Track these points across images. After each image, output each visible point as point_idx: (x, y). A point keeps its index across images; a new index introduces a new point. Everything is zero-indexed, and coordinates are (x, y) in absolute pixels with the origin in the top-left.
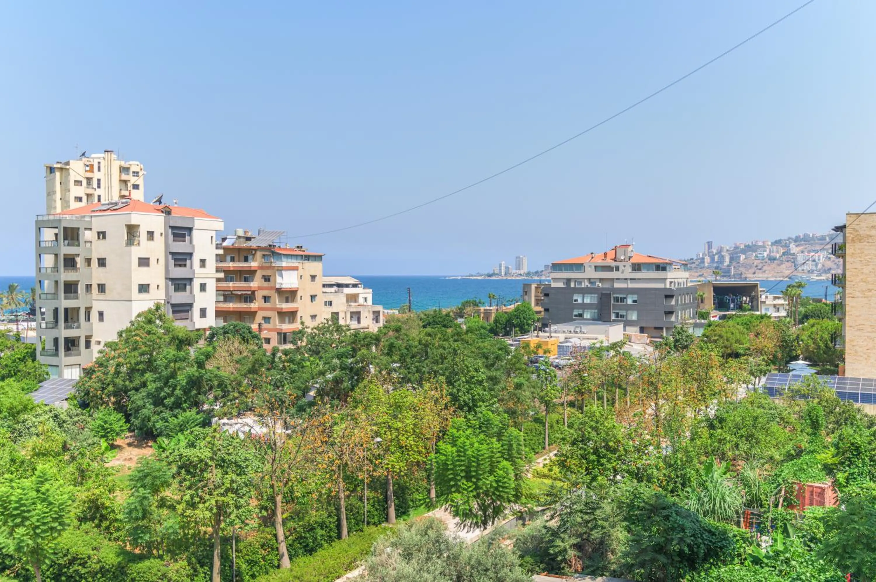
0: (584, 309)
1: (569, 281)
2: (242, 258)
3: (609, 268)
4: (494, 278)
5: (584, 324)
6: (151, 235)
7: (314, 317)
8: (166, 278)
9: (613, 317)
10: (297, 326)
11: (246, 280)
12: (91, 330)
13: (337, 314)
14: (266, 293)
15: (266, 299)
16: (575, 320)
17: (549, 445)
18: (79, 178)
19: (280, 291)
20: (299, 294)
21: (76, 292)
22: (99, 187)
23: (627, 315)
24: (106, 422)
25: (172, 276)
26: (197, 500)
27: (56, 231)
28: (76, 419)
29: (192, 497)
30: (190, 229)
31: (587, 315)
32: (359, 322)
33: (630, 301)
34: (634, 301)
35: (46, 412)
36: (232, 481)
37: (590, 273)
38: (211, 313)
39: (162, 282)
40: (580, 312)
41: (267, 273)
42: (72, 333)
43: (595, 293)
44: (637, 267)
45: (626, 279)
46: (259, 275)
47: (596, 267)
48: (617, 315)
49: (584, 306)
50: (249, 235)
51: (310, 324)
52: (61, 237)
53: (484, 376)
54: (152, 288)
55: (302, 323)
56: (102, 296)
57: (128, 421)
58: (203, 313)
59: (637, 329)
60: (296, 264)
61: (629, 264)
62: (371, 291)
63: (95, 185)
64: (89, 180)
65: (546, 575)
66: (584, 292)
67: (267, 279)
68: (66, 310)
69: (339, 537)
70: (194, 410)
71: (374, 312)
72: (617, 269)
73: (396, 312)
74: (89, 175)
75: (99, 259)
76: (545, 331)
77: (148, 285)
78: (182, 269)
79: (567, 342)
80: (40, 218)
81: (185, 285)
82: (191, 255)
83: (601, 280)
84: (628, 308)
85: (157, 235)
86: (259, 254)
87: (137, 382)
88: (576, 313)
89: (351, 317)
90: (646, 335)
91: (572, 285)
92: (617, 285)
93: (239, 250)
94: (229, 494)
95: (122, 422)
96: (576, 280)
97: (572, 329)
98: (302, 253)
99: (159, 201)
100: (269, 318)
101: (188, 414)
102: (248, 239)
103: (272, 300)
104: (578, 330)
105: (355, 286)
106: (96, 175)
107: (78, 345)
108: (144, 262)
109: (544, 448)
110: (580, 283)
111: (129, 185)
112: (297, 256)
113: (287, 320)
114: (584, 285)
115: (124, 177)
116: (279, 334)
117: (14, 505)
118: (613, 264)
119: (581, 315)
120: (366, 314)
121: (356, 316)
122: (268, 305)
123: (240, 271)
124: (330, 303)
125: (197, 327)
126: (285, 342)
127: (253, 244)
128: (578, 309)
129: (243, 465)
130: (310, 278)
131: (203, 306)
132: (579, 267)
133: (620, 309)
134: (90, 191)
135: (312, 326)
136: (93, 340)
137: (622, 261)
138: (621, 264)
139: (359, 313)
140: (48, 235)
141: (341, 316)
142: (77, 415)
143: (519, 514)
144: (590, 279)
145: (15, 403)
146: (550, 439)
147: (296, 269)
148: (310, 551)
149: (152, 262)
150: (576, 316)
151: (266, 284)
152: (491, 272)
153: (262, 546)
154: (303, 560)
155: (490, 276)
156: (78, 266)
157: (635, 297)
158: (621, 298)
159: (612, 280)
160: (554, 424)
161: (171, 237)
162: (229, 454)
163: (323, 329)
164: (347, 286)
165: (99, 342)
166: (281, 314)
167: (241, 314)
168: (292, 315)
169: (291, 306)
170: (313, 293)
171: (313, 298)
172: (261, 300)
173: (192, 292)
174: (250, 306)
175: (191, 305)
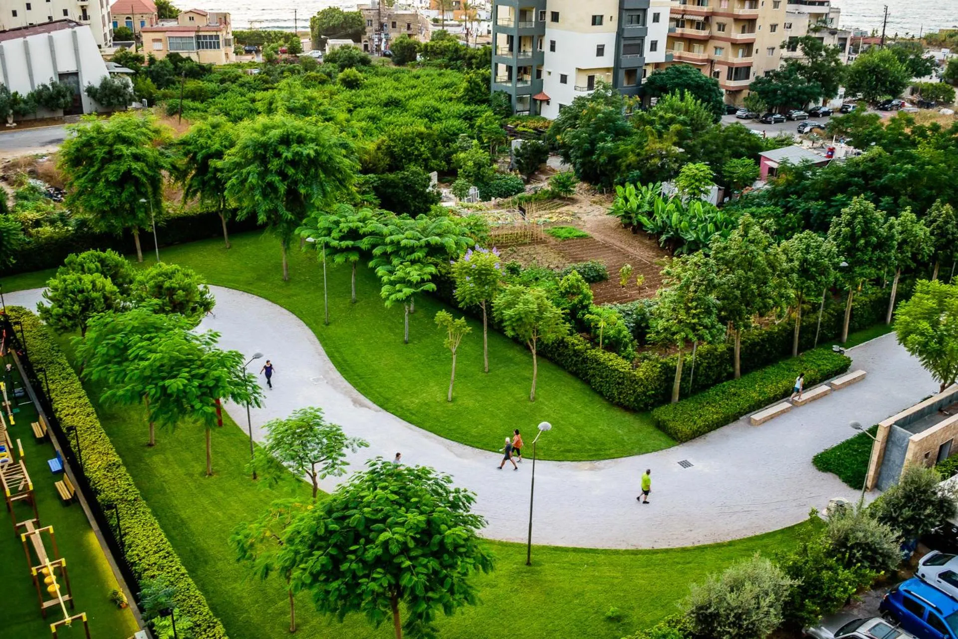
7: (772, 49)
8: (620, 8)
10: (752, 60)
11: (700, 3)
12: (543, 59)
14: (721, 20)
15: (721, 27)
19: (737, 19)
20: (758, 24)
38: (662, 45)
39: (615, 13)
54: (606, 20)
55: (758, 58)
56: (555, 25)
58: (654, 46)
68: (520, 38)
75: (553, 13)
77: (602, 17)
81: (639, 16)
100: (721, 48)
103: (727, 29)
107: (530, 74)
113: (741, 51)
116: (731, 68)
122: (722, 34)
125: (646, 61)
126: (736, 78)
130: (772, 4)
131: (654, 39)
136: (545, 70)
151: (722, 10)
165: (550, 73)
166: (735, 44)
167: (690, 42)
168: (748, 47)
169: (747, 37)
170: (774, 22)
171: (773, 27)
172: (715, 28)
173: (644, 24)
174: (703, 33)
175: (642, 39)
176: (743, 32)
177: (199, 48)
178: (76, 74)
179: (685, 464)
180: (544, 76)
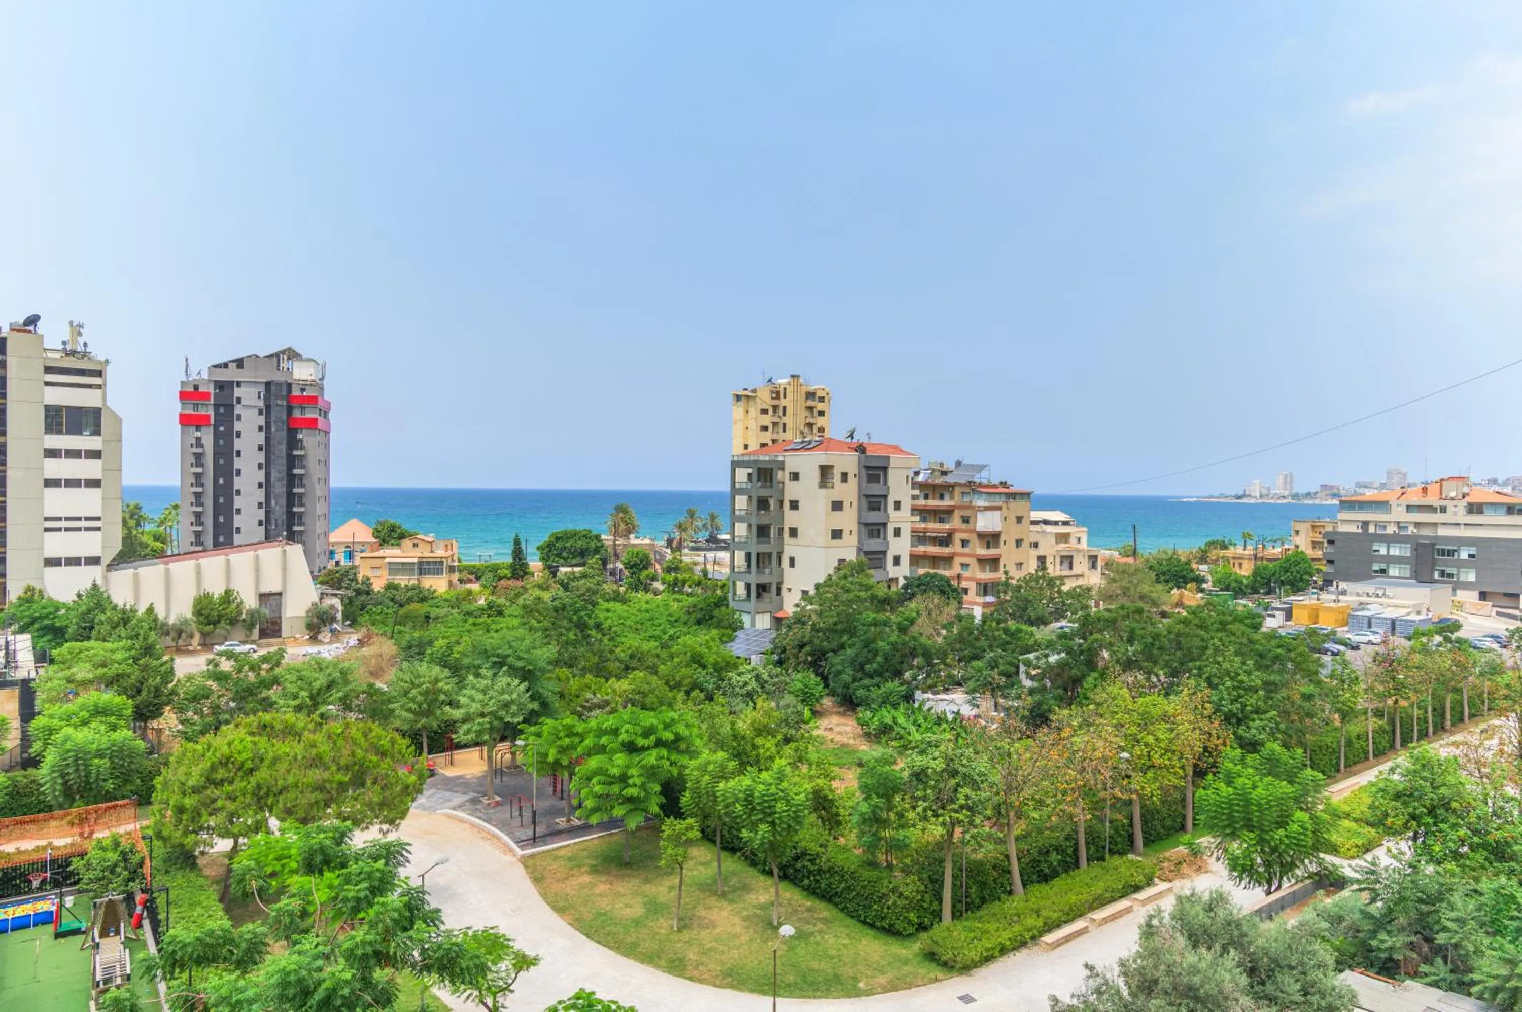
0: (1388, 564)
1: (1365, 524)
2: (938, 496)
3: (1430, 509)
4: (1245, 501)
5: (1390, 584)
6: (844, 477)
7: (1020, 565)
8: (859, 523)
9: (1436, 576)
10: (1000, 575)
11: (941, 521)
12: (782, 576)
13: (1044, 557)
14: (964, 536)
15: (964, 543)
16: (1375, 577)
17: (1346, 767)
18: (765, 406)
19: (981, 536)
20: (1003, 538)
21: (768, 536)
22: (785, 414)
23: (1458, 575)
24: (806, 686)
25: (863, 521)
26: (930, 813)
27: (750, 471)
28: (776, 680)
29: (925, 810)
30: (885, 469)
31: (1394, 571)
32: (1071, 568)
33: (1464, 555)
34: (1470, 556)
35: (749, 672)
36: (967, 797)
37: (1399, 514)
38: (905, 561)
39: (854, 527)
40: (1383, 566)
41: (967, 513)
42: (764, 579)
43: (1406, 543)
44: (1475, 508)
45: (1458, 524)
46: (957, 514)
47: (1408, 507)
48: (1442, 574)
49: (1390, 560)
50: (945, 469)
51: (1016, 575)
52: (755, 477)
53: (1259, 682)
54: (845, 534)
55: (1006, 573)
56: (793, 541)
57: (827, 686)
58: (897, 561)
59: (1476, 594)
60: (1000, 504)
61: (1464, 503)
62: (1085, 529)
63: (781, 414)
64: (775, 407)
65: (1361, 973)
66: (1389, 540)
67: (966, 520)
68: (758, 554)
69: (1077, 865)
70: (897, 682)
71: (1090, 557)
72: (1443, 510)
73: (1115, 554)
74: (776, 402)
75: (791, 502)
76: (1329, 592)
77: (841, 531)
78: (876, 513)
79: (1363, 609)
80: (735, 459)
81: (879, 531)
82: (885, 497)
83: (1417, 525)
84: (1461, 564)
85: (851, 477)
86: (957, 490)
87: (835, 644)
88: (1376, 567)
89: (1062, 563)
90: (1490, 604)
91: (1372, 529)
92: (1442, 532)
93: (934, 487)
94: (965, 812)
95: (821, 688)
96: (1376, 524)
97: (1371, 590)
98: (1006, 490)
99: (851, 436)
100: (968, 565)
101: (890, 685)
102: (944, 473)
103: (971, 545)
104: (1380, 592)
105: (1065, 523)
106: (783, 402)
107: (769, 591)
108: (837, 506)
109: (1338, 771)
110: (1385, 527)
111: (815, 411)
112: (1000, 494)
113: (988, 568)
114: (1391, 530)
115: (810, 403)
116: (978, 584)
117: (757, 801)
118: (1437, 503)
119: (1383, 571)
120: (1081, 559)
121: (1068, 560)
122: (966, 550)
123: (935, 511)
124: (1036, 545)
125: (891, 576)
126: (985, 594)
127: (949, 479)
128: (1380, 562)
129: (979, 779)
130: (1015, 520)
131: (897, 553)
132: (1382, 505)
133: (1448, 566)
134: (776, 420)
135: (1017, 577)
136: (785, 587)
137: (1452, 499)
138: (1449, 504)
139: (1072, 557)
140: (742, 475)
141: (1049, 560)
142: (777, 676)
143: (1317, 878)
144: (1398, 523)
145: (720, 659)
146: (1346, 758)
147: (1000, 508)
148: (1045, 878)
149: (846, 505)
150: (1376, 572)
151: (964, 526)
152: (1241, 493)
153: (994, 867)
154: (1037, 889)
155: (1239, 497)
156: (772, 508)
157: (1473, 551)
158: (1449, 551)
159: (1435, 525)
160: (1354, 740)
161: (865, 478)
162: (963, 766)
163: (1029, 580)
164: (1056, 523)
165: (790, 590)
166: (982, 561)
167: (935, 560)
168: (994, 562)
169: (993, 552)
170: (1019, 537)
171: (1019, 543)
172: (958, 544)
173: (885, 538)
174: (945, 551)
175: (884, 553)
176: (988, 547)
177: (420, 574)
178: (280, 594)
179: (967, 999)
180: (784, 592)
